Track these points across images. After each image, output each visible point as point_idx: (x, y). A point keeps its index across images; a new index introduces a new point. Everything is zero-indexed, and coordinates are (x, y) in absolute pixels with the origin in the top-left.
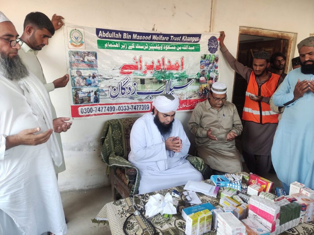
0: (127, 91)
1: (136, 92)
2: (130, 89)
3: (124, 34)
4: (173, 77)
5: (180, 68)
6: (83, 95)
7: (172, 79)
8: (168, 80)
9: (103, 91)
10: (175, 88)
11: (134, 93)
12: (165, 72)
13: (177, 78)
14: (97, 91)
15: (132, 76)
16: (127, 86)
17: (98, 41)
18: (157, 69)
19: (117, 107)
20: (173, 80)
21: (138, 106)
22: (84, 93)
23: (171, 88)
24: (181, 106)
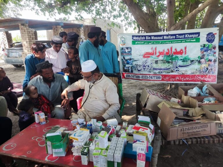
0: (147, 67)
1: (152, 68)
2: (148, 66)
3: (146, 37)
4: (179, 59)
5: (184, 54)
6: (126, 68)
7: (178, 60)
8: (174, 61)
9: (134, 67)
10: (180, 66)
11: (150, 69)
12: (172, 56)
13: (181, 60)
14: (132, 67)
15: (149, 59)
16: (147, 65)
17: (132, 41)
18: (166, 54)
19: (141, 76)
20: (178, 61)
21: (153, 76)
23: (177, 66)
24: (185, 79)
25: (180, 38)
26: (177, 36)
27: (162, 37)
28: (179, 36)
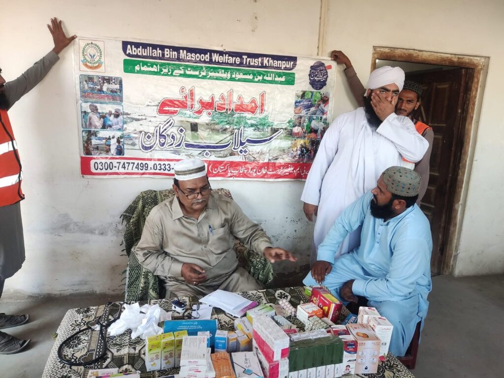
0: (169, 140)
1: (183, 143)
2: (173, 137)
3: (166, 50)
4: (246, 123)
5: (258, 110)
6: (98, 142)
7: (244, 127)
8: (237, 127)
9: (130, 138)
10: (249, 141)
11: (179, 145)
12: (232, 115)
13: (252, 125)
14: (121, 137)
15: (176, 119)
16: (169, 133)
17: (125, 60)
18: (218, 109)
19: (151, 164)
20: (246, 129)
22: (100, 139)
23: (243, 141)
24: (259, 172)
25: (251, 64)
26: (245, 57)
27: (208, 56)
28: (248, 60)
